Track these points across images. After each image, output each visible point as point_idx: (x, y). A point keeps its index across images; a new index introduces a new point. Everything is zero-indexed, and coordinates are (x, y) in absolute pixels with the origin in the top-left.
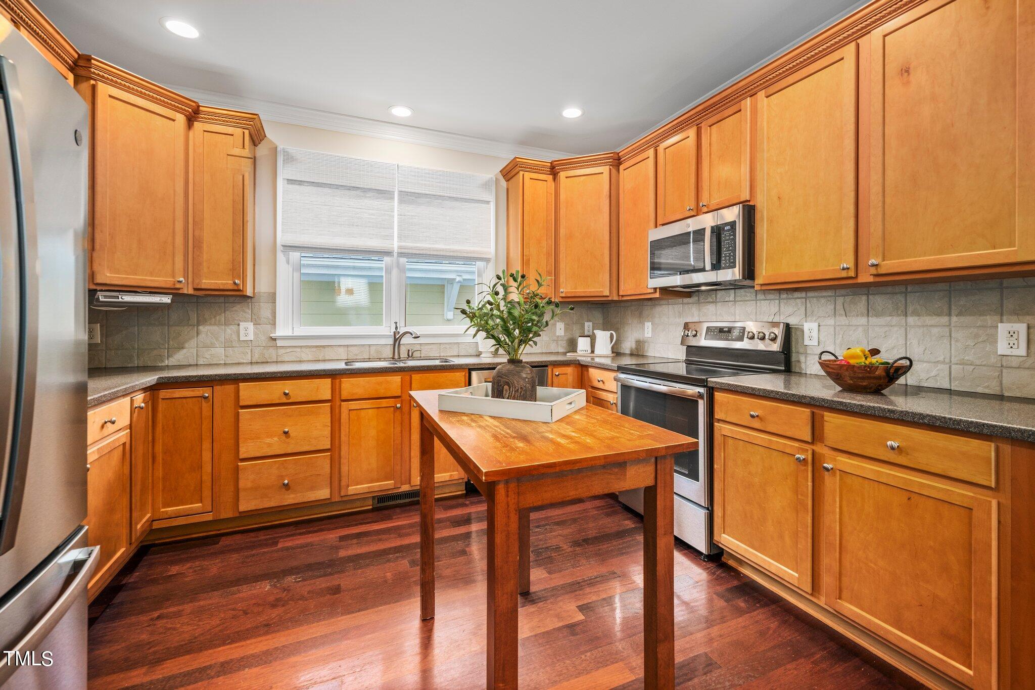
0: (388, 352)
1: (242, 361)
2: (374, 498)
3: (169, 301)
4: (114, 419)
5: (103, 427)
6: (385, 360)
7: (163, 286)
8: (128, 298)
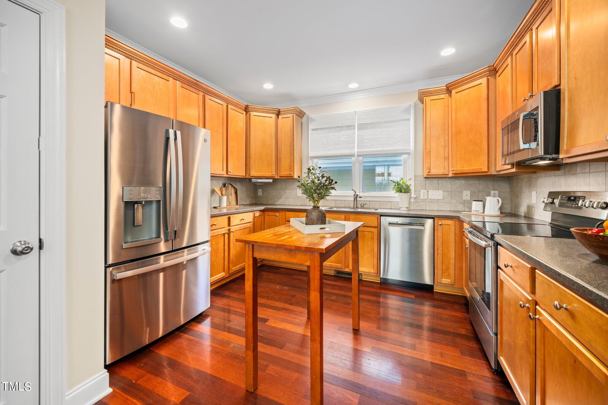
0: (352, 206)
1: (298, 204)
2: (335, 270)
3: (272, 181)
4: (244, 218)
5: (241, 220)
6: (350, 208)
7: (269, 176)
8: (260, 181)
